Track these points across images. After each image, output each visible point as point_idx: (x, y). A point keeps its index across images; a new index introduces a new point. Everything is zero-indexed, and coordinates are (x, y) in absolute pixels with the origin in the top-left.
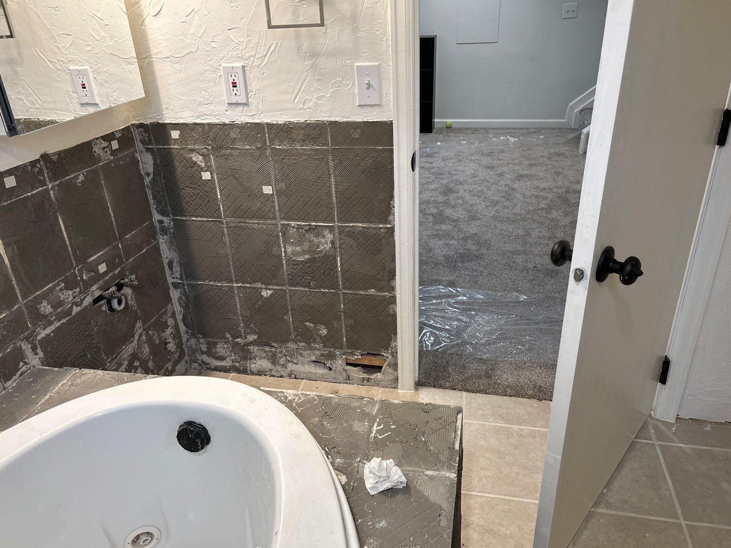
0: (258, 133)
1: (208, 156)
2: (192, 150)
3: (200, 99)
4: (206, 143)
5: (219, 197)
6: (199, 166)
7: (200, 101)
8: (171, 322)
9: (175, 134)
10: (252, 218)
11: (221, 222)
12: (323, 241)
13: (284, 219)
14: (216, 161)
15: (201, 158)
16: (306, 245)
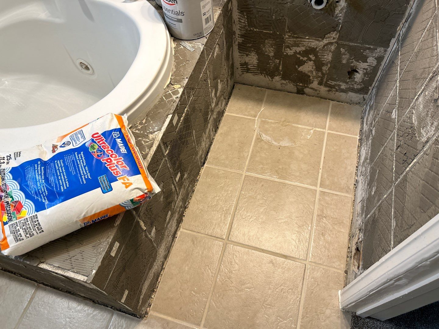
8: (372, 61)
12: (429, 128)
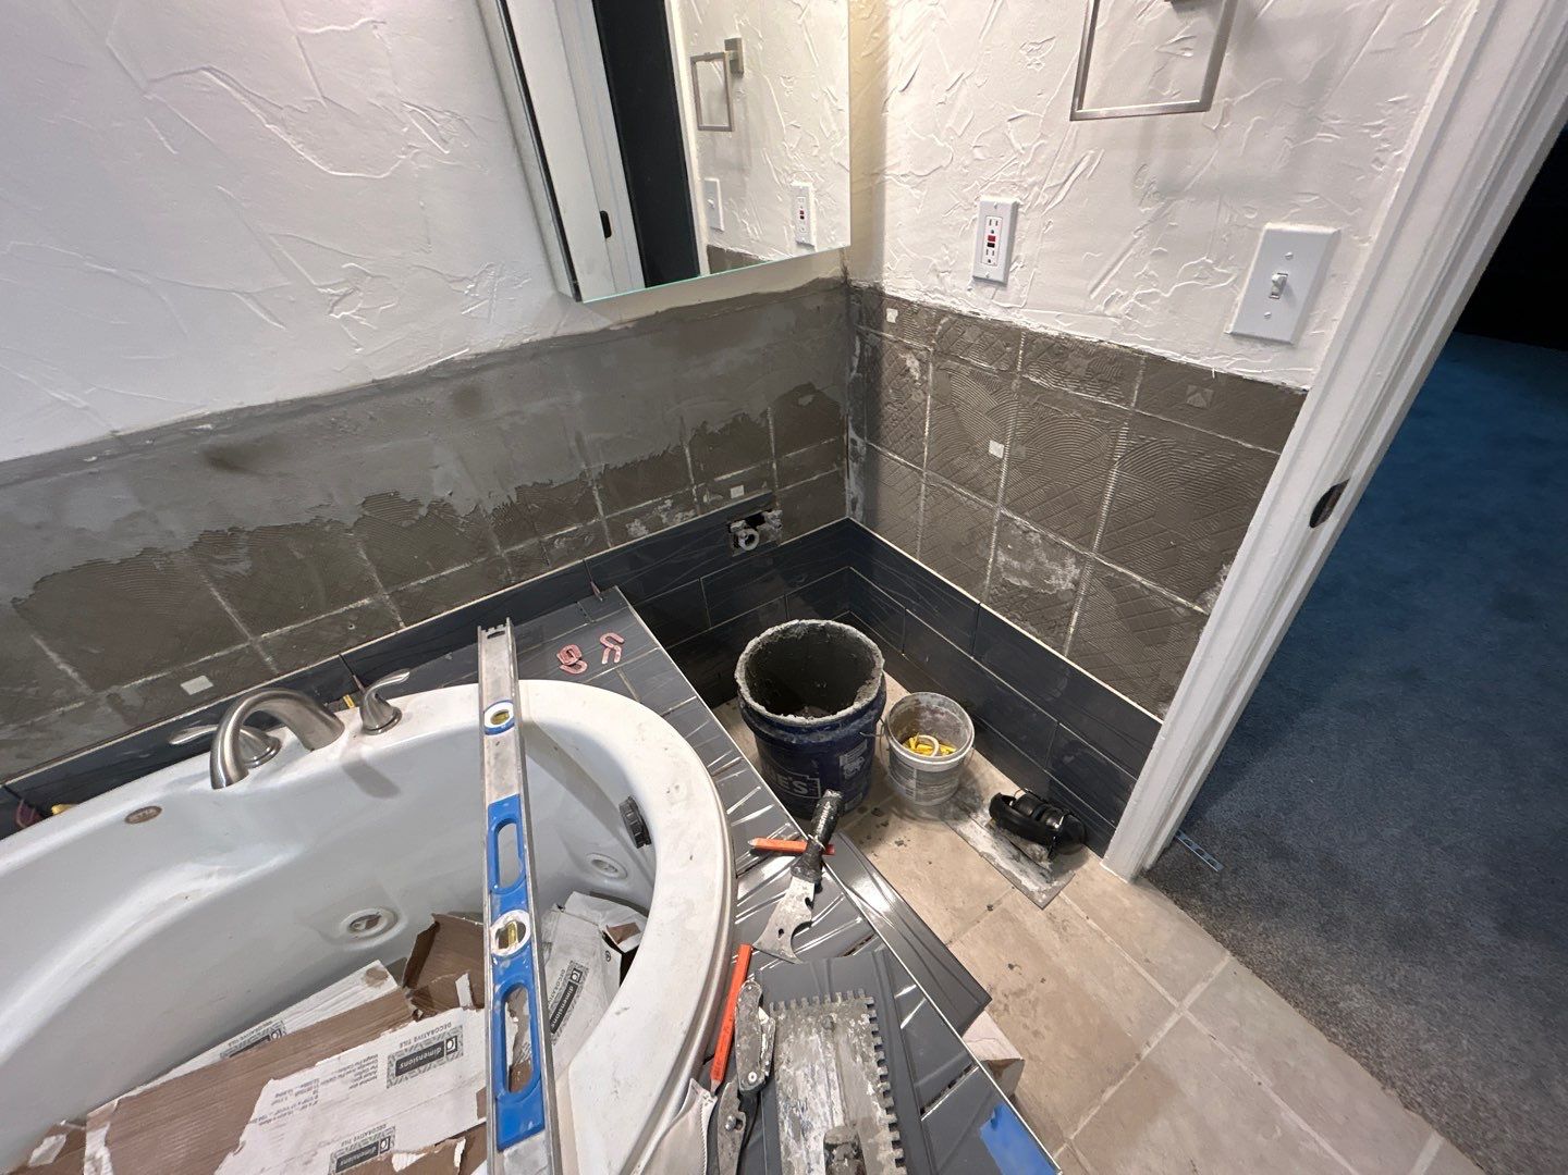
0: (1007, 345)
1: (926, 363)
2: (909, 348)
3: (935, 261)
4: (928, 339)
5: (927, 434)
6: (912, 377)
7: (934, 265)
9: (892, 315)
10: (962, 485)
11: (920, 473)
12: (1060, 572)
13: (1008, 507)
14: (934, 375)
15: (917, 363)
16: (1030, 566)
